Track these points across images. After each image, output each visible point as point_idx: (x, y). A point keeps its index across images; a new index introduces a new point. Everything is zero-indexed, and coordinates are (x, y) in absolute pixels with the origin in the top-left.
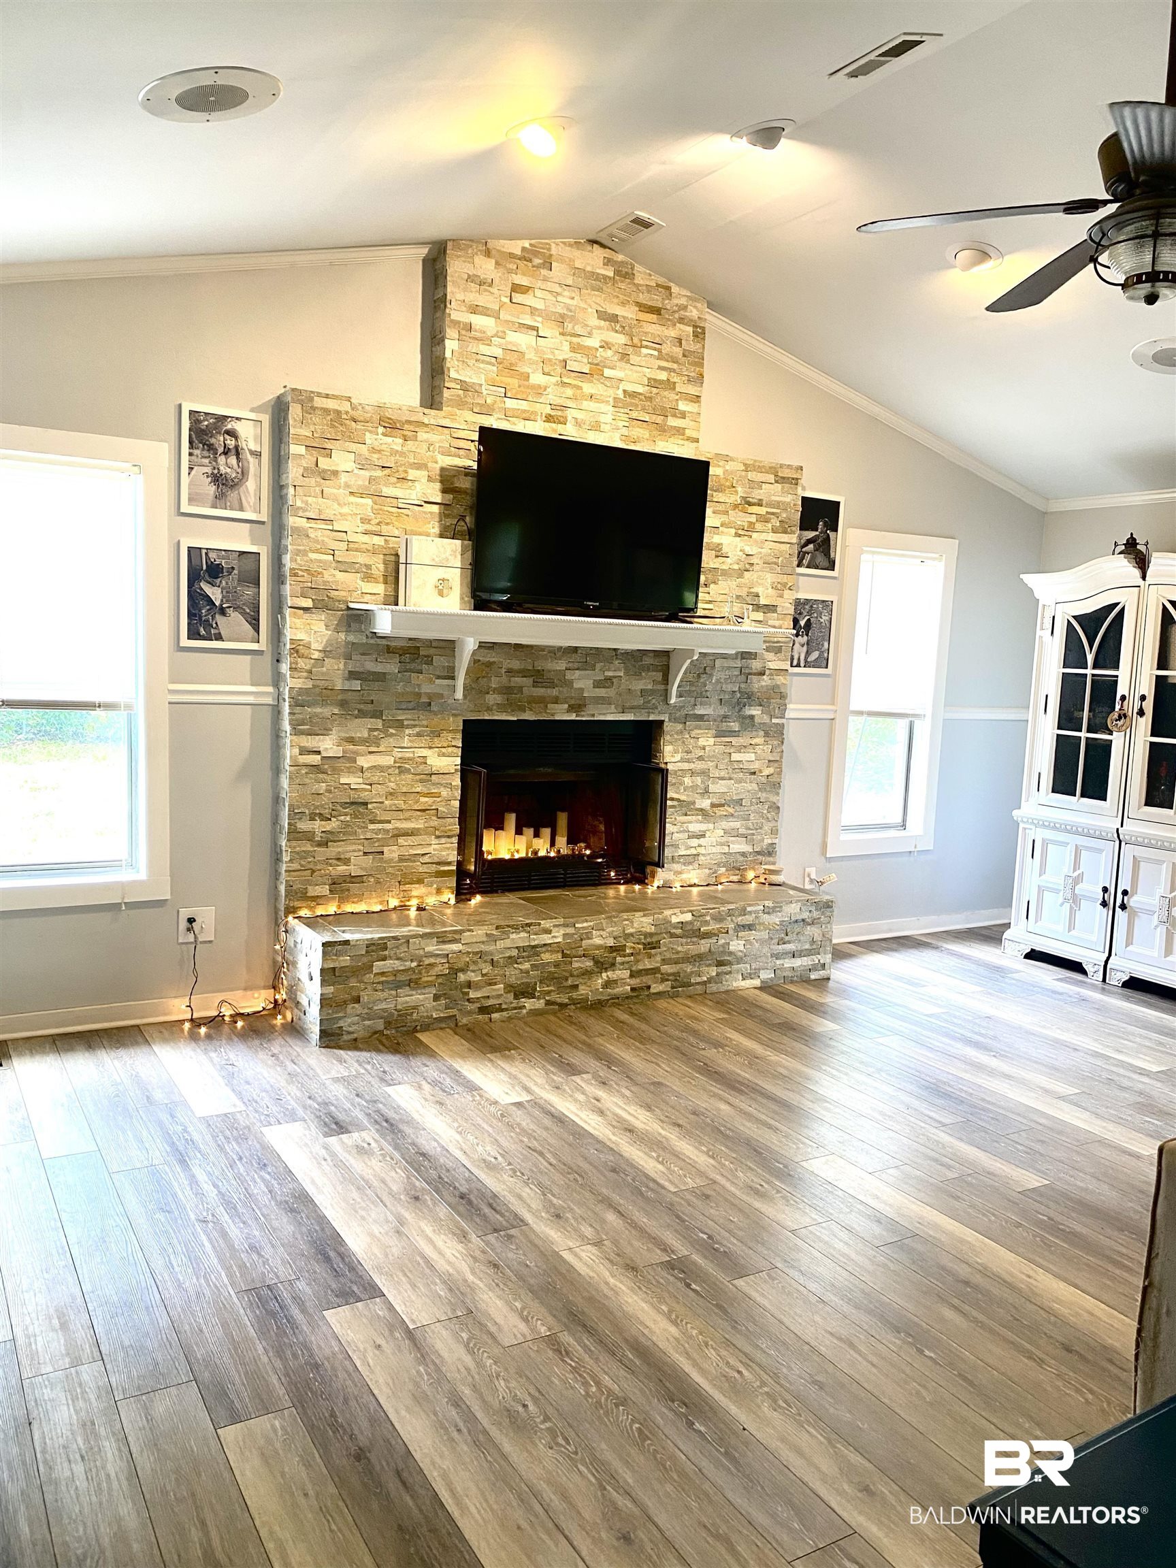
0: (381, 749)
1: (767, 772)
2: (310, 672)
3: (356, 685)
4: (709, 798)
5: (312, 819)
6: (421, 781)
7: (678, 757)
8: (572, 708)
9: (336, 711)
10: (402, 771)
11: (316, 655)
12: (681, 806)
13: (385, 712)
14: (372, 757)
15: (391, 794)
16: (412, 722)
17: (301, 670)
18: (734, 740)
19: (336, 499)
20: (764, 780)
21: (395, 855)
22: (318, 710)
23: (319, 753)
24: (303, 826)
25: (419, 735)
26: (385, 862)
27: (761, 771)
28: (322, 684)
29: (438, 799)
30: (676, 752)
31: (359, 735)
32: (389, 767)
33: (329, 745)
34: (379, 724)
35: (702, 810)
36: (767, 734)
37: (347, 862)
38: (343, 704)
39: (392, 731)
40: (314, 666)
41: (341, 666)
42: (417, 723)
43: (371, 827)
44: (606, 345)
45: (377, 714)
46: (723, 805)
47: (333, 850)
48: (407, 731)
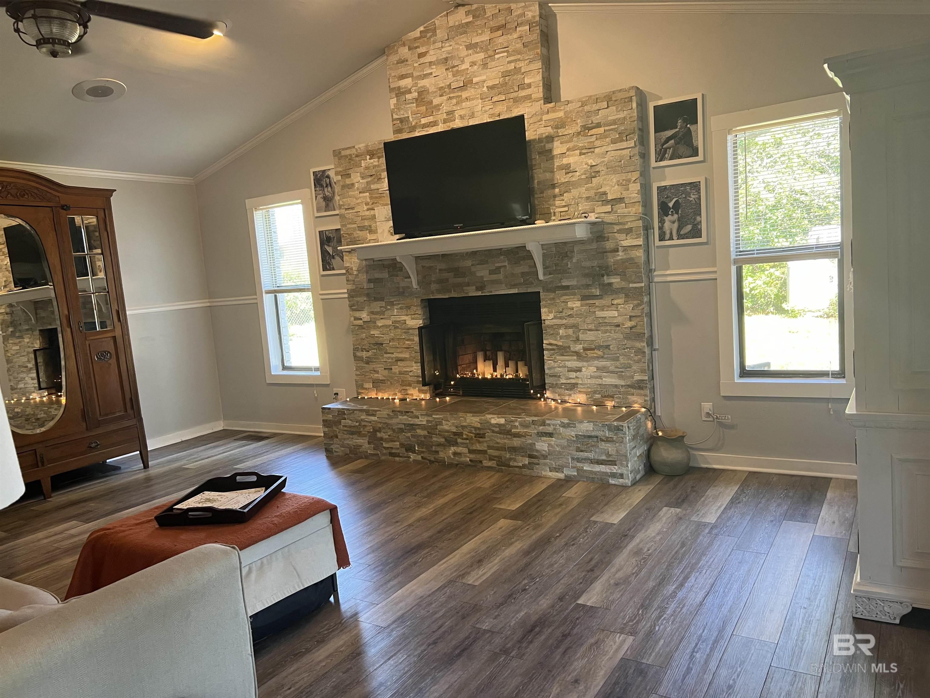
0: (385, 317)
1: (629, 324)
2: (354, 281)
3: (372, 285)
4: (581, 344)
5: (362, 351)
6: (405, 333)
7: (551, 316)
8: (478, 289)
9: (365, 299)
10: (396, 328)
11: (355, 273)
12: (559, 349)
13: (385, 298)
14: (382, 321)
15: (393, 339)
16: (397, 302)
17: (351, 281)
18: (597, 302)
19: (354, 197)
20: (628, 331)
21: (397, 371)
22: (359, 299)
23: (361, 319)
24: (359, 354)
25: (401, 308)
26: (393, 374)
27: (623, 324)
28: (360, 286)
29: (414, 342)
30: (550, 312)
31: (376, 310)
32: (390, 326)
33: (364, 315)
34: (383, 304)
35: (576, 352)
36: (627, 296)
37: (377, 372)
38: (368, 295)
39: (389, 307)
40: (355, 278)
41: (365, 277)
42: (399, 302)
43: (385, 355)
44: (473, 64)
45: (382, 299)
46: (593, 349)
47: (372, 366)
48: (395, 307)
